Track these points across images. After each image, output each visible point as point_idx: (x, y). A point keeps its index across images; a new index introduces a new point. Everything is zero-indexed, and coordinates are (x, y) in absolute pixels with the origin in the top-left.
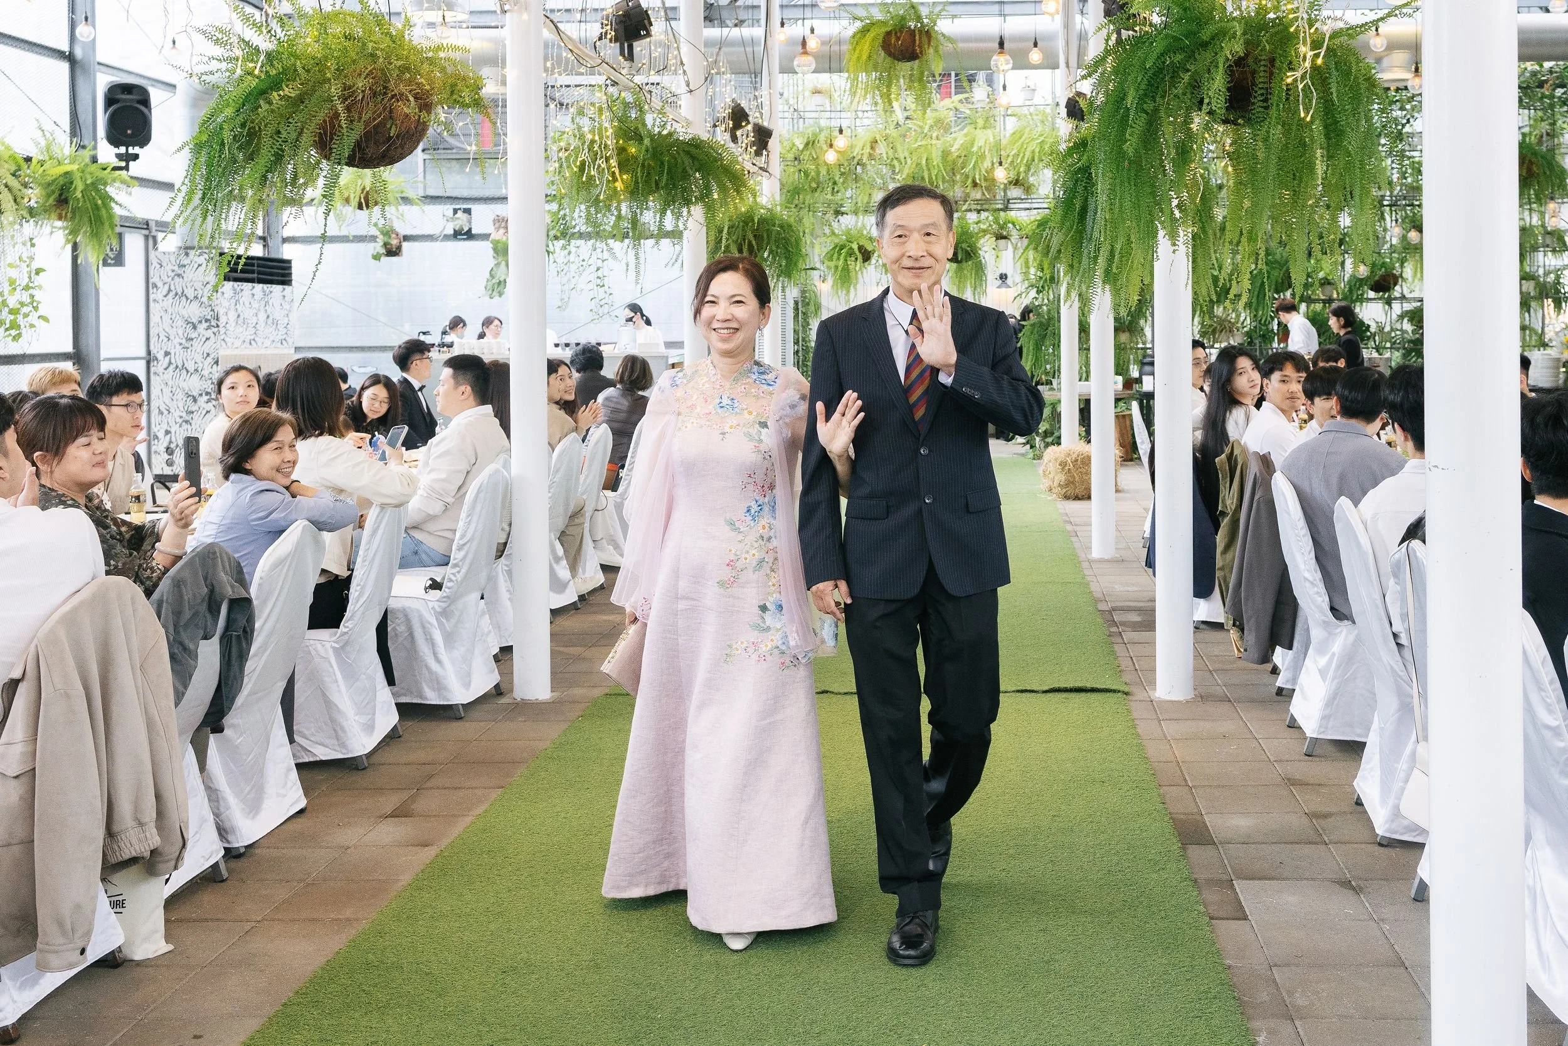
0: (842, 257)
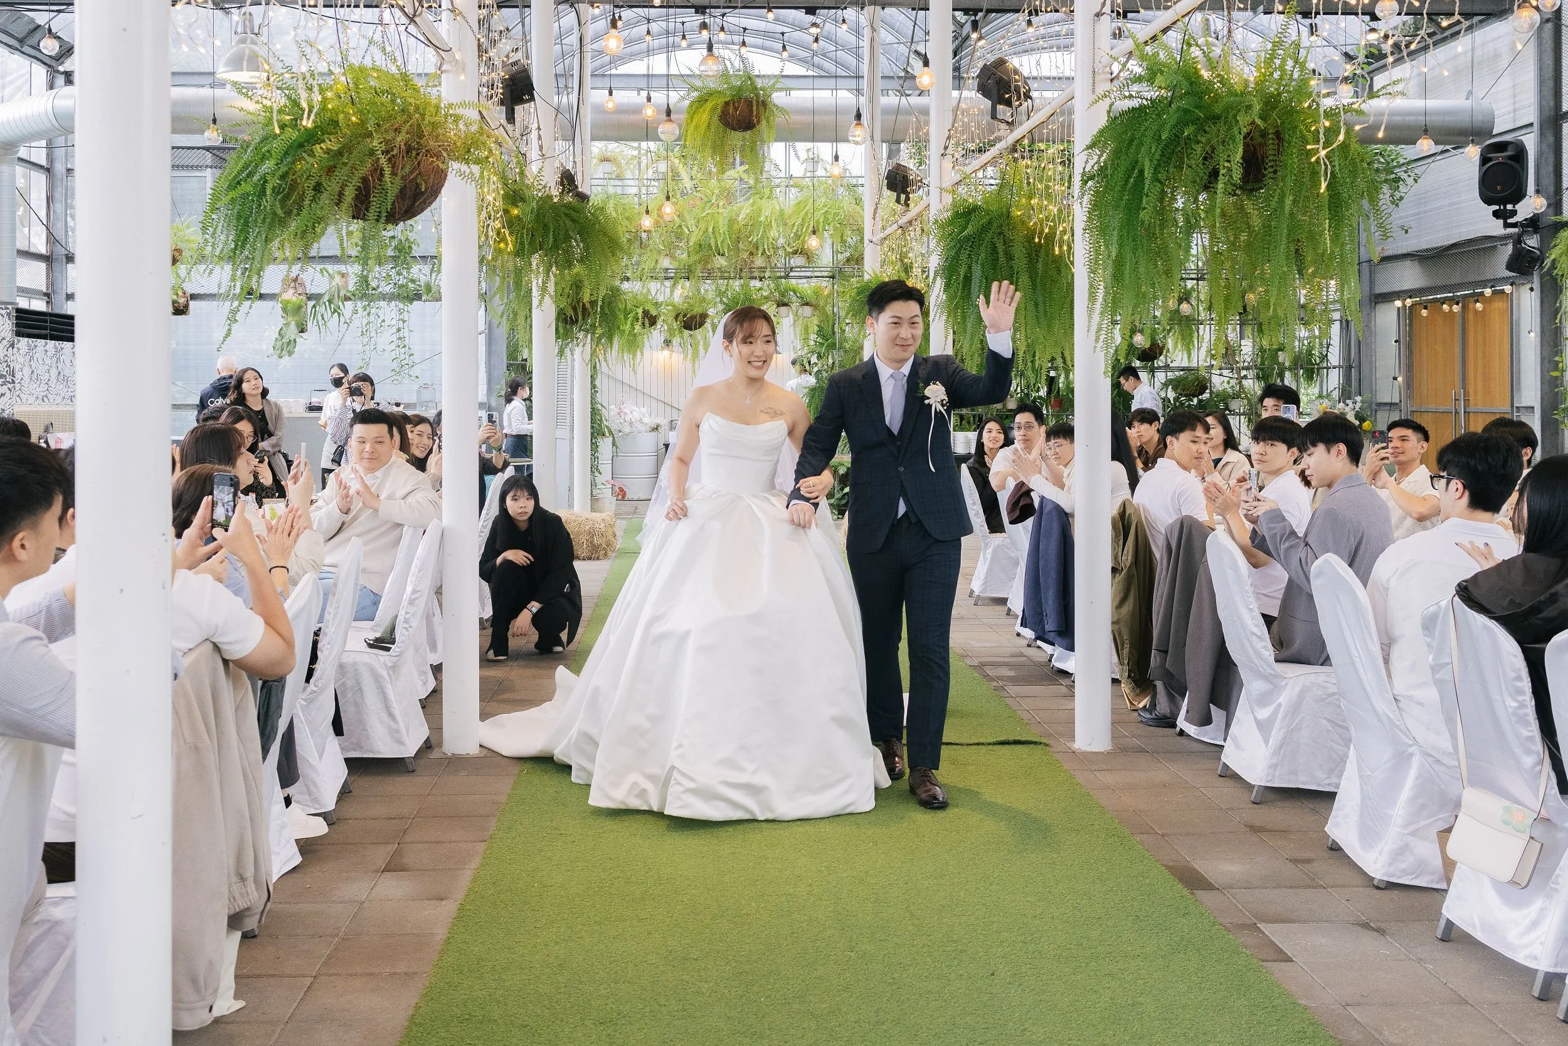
0: (629, 322)
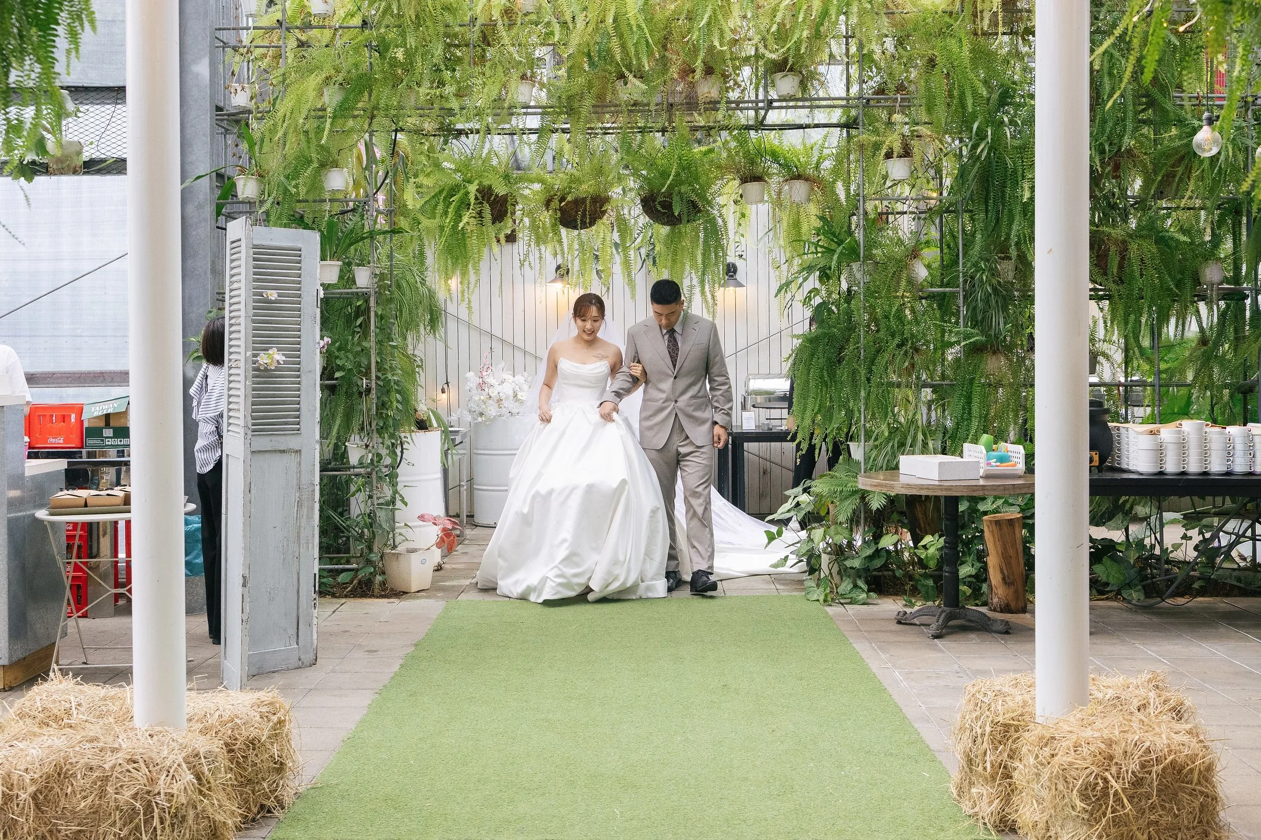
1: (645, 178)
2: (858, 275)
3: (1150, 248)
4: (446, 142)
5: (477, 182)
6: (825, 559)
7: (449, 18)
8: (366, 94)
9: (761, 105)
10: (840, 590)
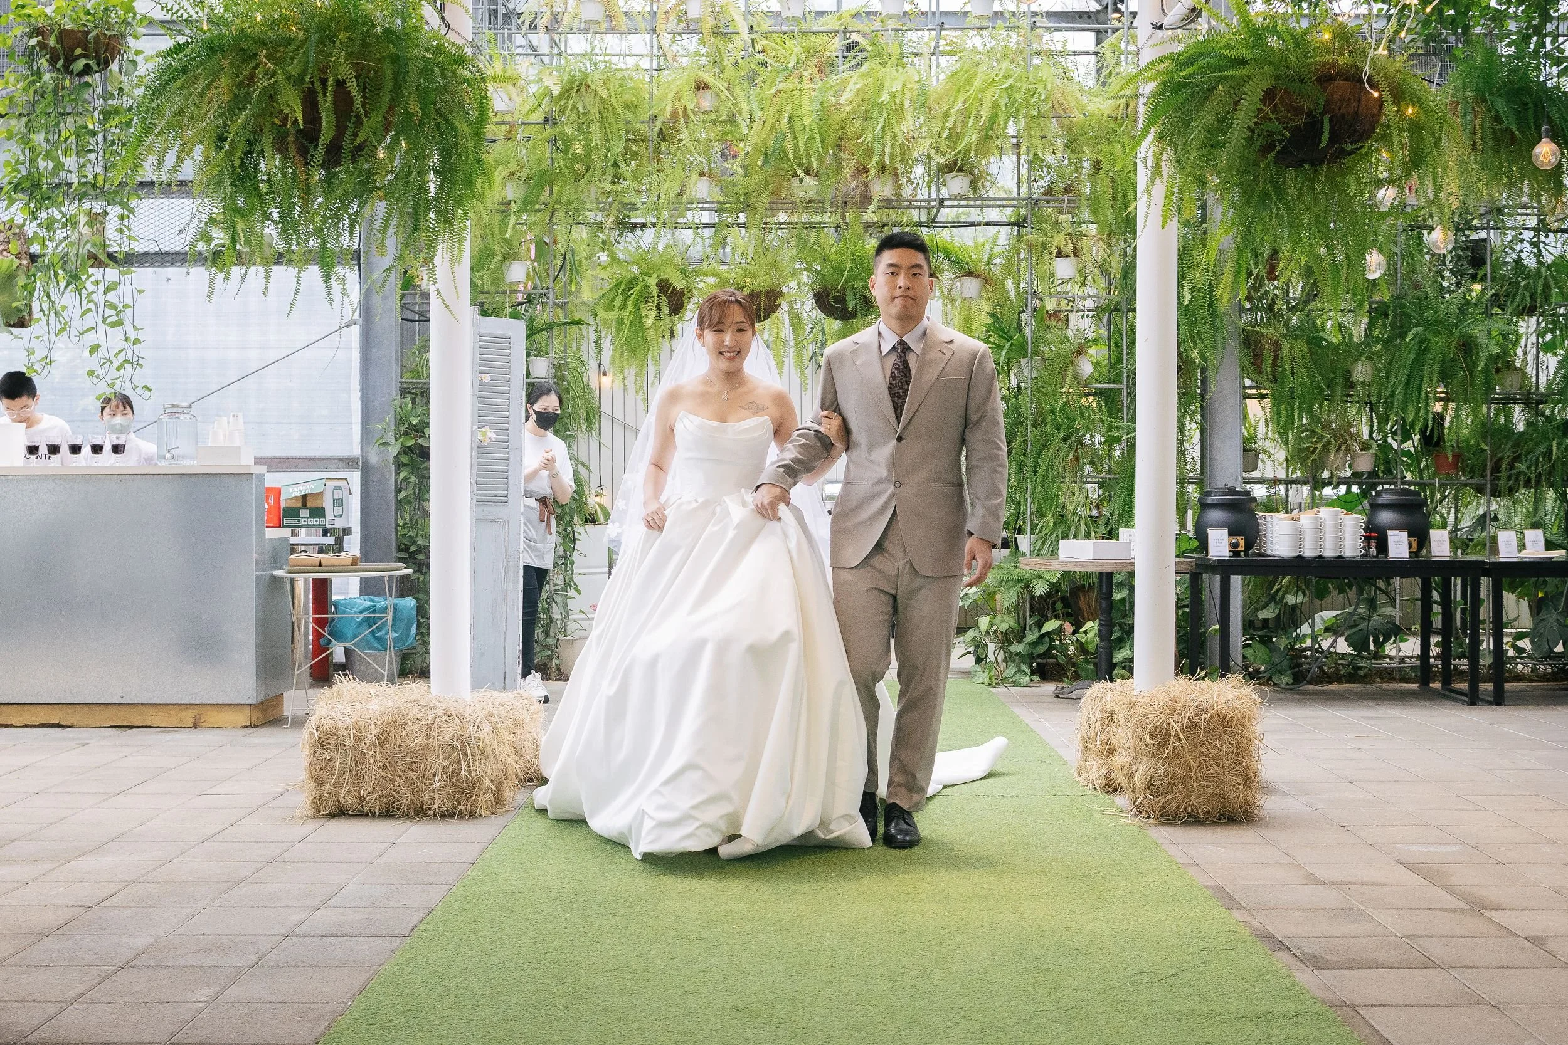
0: (630, 303)
1: (818, 273)
2: (1026, 371)
3: (1301, 348)
4: (621, 236)
5: (655, 276)
6: (991, 647)
7: (630, 116)
8: (547, 189)
9: (933, 203)
10: (1005, 675)
